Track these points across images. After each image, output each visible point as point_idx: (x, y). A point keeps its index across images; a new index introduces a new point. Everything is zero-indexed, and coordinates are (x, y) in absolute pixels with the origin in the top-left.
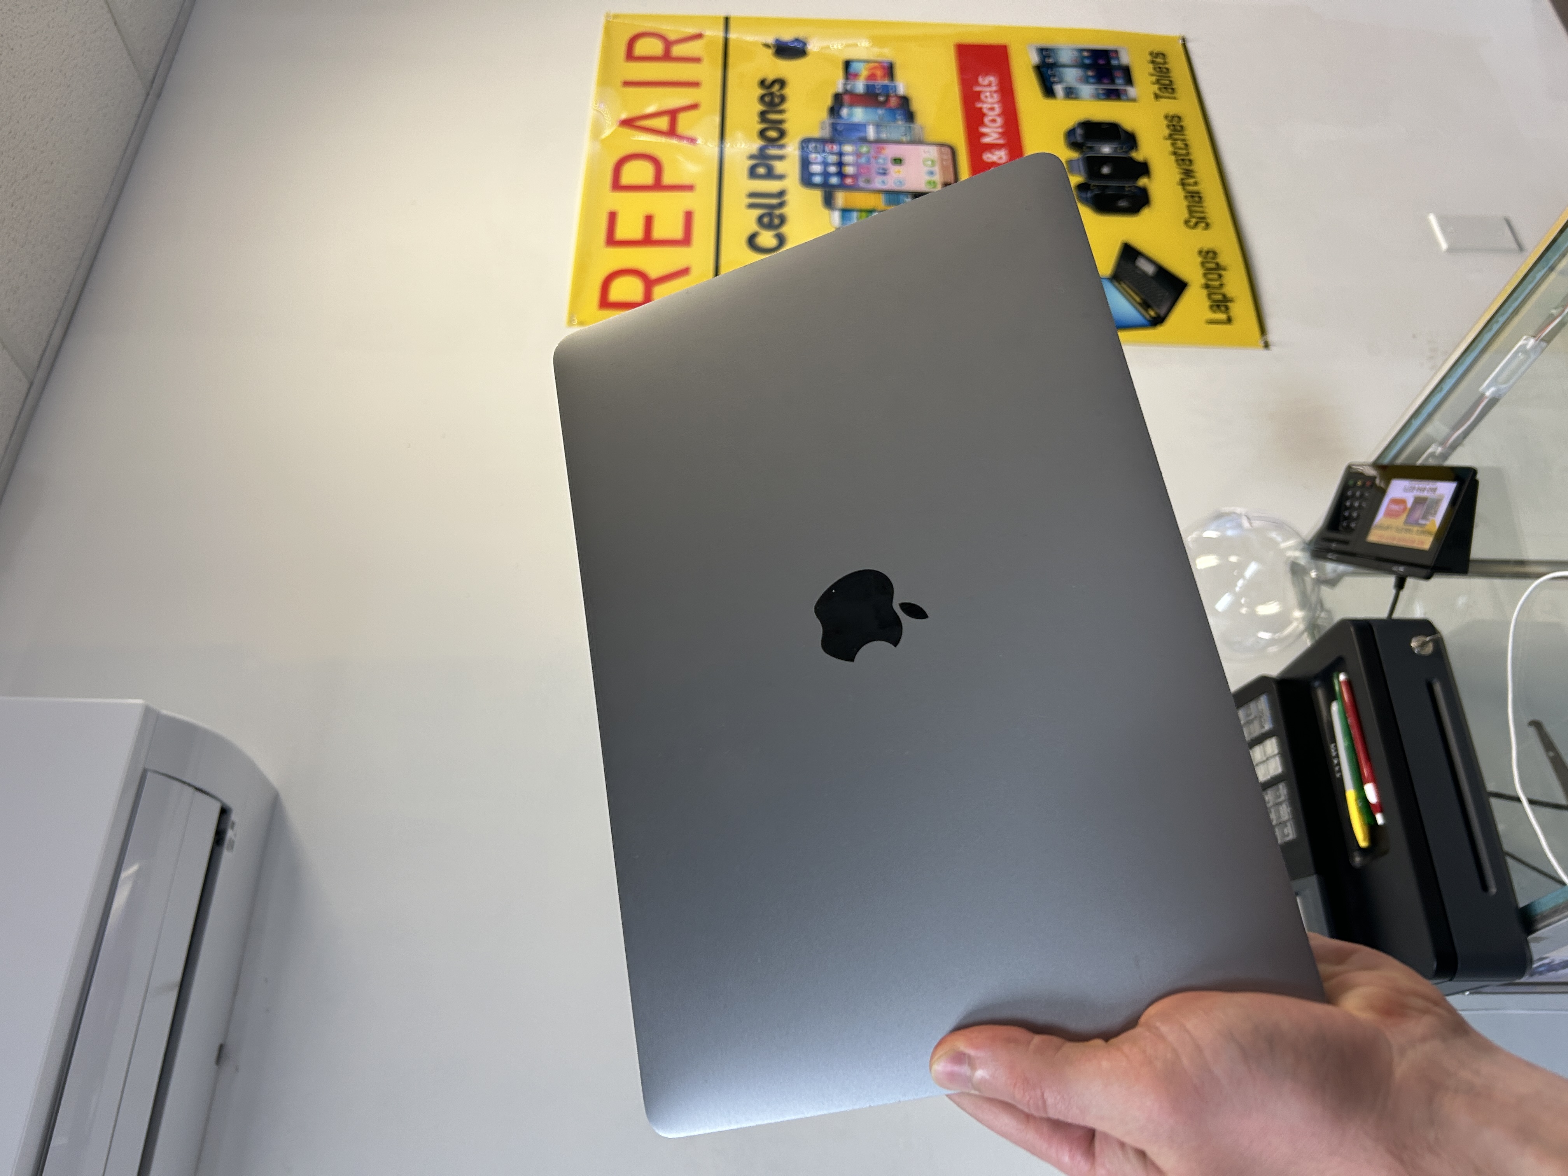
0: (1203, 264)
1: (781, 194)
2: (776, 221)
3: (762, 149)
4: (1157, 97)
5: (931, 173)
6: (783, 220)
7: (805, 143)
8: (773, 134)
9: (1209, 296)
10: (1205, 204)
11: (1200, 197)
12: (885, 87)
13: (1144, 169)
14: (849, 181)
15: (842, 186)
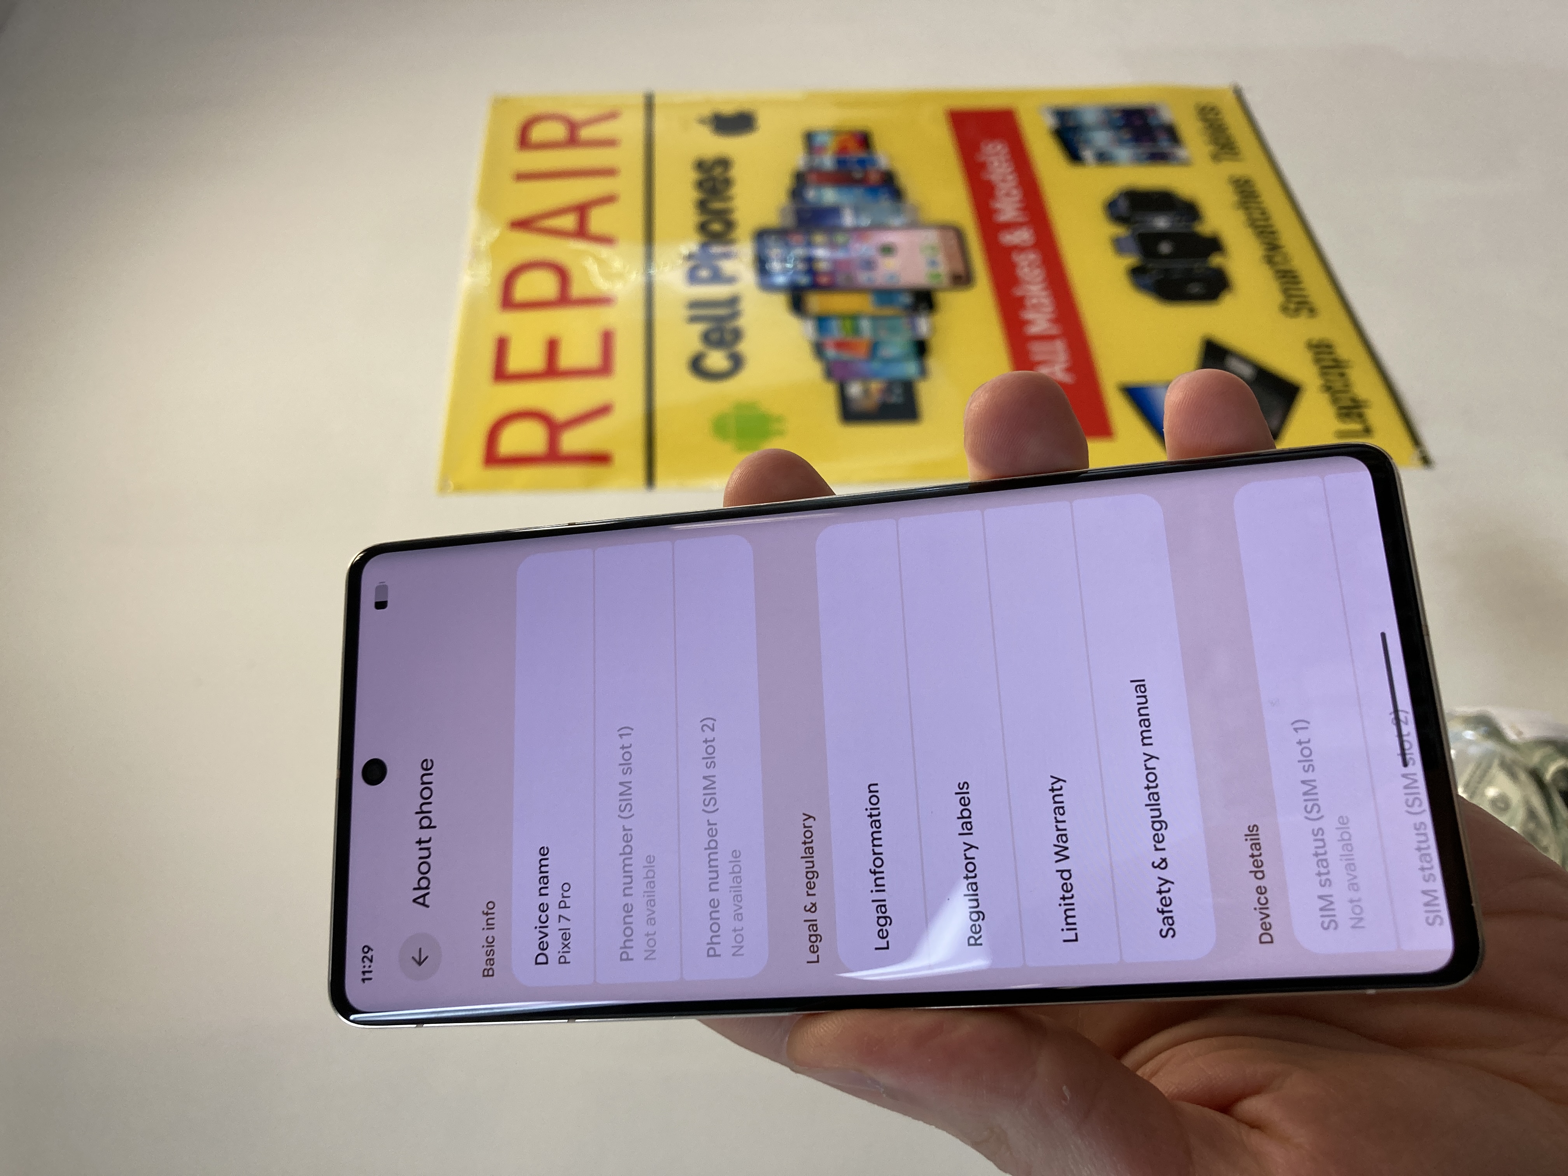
0: (1317, 361)
1: (733, 302)
2: (728, 337)
3: (704, 246)
4: (1216, 158)
5: (933, 263)
6: (737, 335)
7: (761, 236)
8: (716, 227)
9: (1335, 401)
10: (1301, 286)
11: (1295, 277)
12: (862, 163)
13: (1214, 245)
14: (824, 280)
15: (815, 286)
